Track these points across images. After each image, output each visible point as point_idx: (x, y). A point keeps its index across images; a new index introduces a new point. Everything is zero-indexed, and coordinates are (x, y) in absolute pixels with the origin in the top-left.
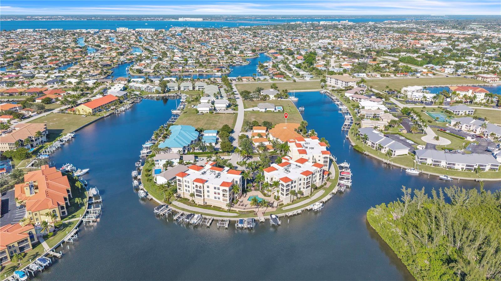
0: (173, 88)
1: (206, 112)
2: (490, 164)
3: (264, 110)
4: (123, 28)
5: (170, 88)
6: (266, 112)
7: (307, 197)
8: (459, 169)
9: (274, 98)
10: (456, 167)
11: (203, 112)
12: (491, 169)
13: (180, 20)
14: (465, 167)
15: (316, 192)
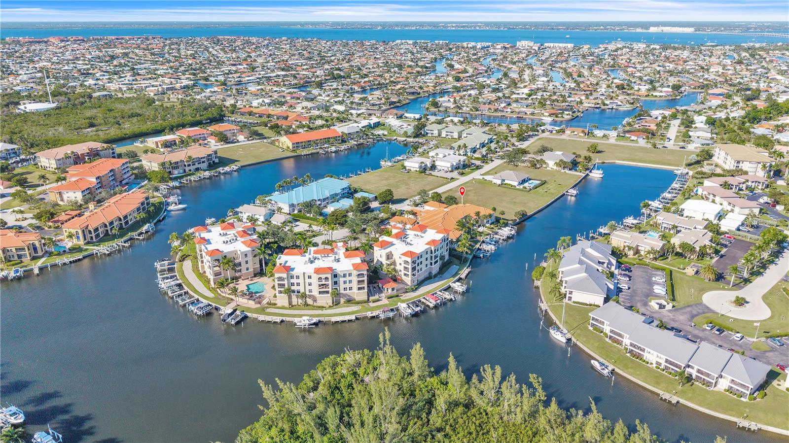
0: (432, 132)
1: (415, 169)
2: (730, 378)
3: (499, 182)
4: (527, 42)
5: (427, 132)
6: (502, 185)
7: (322, 308)
8: (651, 364)
9: (555, 167)
10: (646, 356)
11: (412, 169)
12: (729, 389)
13: (653, 30)
14: (664, 364)
15: (344, 307)
